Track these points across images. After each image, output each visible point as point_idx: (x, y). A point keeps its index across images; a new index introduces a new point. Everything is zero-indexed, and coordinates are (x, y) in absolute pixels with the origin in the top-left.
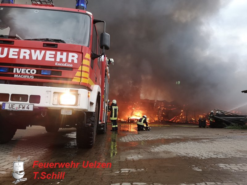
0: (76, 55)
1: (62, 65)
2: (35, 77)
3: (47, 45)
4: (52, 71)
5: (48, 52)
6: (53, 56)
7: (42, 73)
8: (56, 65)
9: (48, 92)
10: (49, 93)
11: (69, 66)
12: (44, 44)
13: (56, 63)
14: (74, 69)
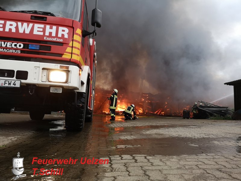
0: (67, 30)
1: (52, 40)
2: (22, 51)
3: (35, 18)
4: (41, 45)
5: (36, 26)
6: (41, 30)
7: (29, 48)
8: (45, 39)
9: (36, 68)
10: (38, 68)
11: (59, 41)
12: (31, 16)
13: (45, 37)
14: (64, 44)
